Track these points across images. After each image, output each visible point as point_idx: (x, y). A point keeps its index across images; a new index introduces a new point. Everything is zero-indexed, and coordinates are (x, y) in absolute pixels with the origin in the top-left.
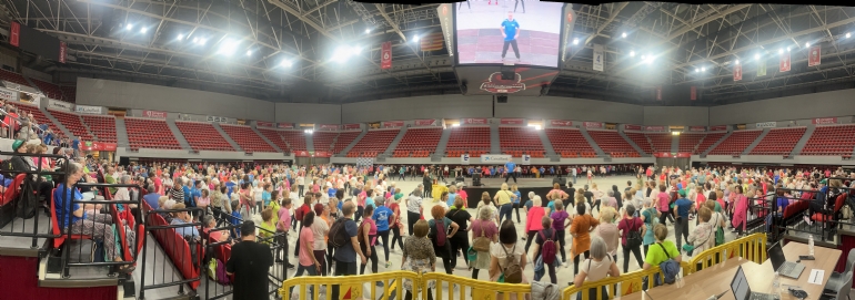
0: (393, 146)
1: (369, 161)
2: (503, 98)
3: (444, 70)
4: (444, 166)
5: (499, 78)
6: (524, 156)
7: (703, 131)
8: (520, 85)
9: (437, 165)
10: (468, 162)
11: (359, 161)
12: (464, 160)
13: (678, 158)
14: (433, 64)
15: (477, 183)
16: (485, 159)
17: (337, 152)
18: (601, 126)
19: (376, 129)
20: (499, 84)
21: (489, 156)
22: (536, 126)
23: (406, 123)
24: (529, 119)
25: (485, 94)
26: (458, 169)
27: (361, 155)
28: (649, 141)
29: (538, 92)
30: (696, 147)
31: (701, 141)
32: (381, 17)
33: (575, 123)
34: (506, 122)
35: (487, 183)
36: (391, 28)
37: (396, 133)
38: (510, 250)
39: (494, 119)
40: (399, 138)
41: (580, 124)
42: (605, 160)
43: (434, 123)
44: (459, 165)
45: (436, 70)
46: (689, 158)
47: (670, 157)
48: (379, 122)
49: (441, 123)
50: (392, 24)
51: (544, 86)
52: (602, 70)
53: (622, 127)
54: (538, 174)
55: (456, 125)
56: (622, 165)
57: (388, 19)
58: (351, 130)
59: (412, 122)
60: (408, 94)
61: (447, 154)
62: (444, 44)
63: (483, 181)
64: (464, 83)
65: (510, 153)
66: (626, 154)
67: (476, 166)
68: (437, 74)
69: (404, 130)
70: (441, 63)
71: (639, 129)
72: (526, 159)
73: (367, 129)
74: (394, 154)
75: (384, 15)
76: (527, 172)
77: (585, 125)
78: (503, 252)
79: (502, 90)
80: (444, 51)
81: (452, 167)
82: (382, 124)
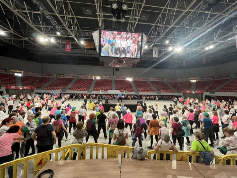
0: (70, 85)
1: (57, 92)
2: (117, 69)
3: (94, 56)
4: (93, 94)
5: (117, 62)
6: (125, 91)
7: (212, 79)
8: (125, 64)
9: (90, 94)
10: (103, 93)
11: (51, 92)
12: (101, 92)
13: (196, 94)
14: (90, 53)
15: (107, 102)
16: (110, 92)
17: (38, 87)
18: (156, 79)
19: (62, 77)
20: (116, 64)
21: (112, 91)
22: (130, 79)
23: (77, 76)
24: (127, 77)
25: (111, 67)
26: (98, 96)
27: (53, 89)
28: (179, 85)
29: (132, 67)
30: (207, 88)
31: (210, 85)
32: (65, 29)
33: (145, 78)
34: (118, 78)
35: (111, 102)
36: (71, 35)
37: (72, 80)
38: (121, 131)
39: (113, 77)
40: (73, 82)
41: (147, 78)
42: (158, 93)
43: (89, 77)
44: (99, 94)
45: (90, 56)
46: (202, 94)
47: (191, 93)
48: (63, 74)
49: (92, 77)
50: (71, 34)
51: (134, 65)
52: (157, 57)
53: (166, 80)
54: (130, 98)
55: (98, 78)
56: (166, 96)
57: (69, 31)
58: (48, 77)
59: (79, 76)
60: (78, 64)
61: (94, 89)
62: (95, 46)
63: (109, 101)
64: (103, 63)
65: (119, 90)
66: (168, 91)
67: (106, 95)
68: (91, 57)
69: (76, 78)
70: (93, 53)
71: (174, 80)
72: (126, 92)
73: (57, 76)
74: (70, 89)
75: (67, 29)
76: (126, 98)
77: (149, 79)
78: (118, 132)
79: (117, 66)
80: (95, 49)
81: (96, 95)
82: (65, 75)
